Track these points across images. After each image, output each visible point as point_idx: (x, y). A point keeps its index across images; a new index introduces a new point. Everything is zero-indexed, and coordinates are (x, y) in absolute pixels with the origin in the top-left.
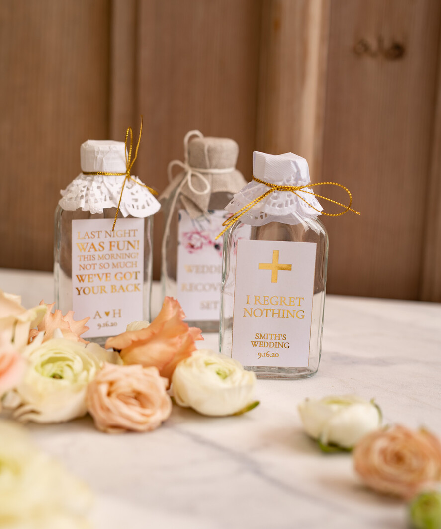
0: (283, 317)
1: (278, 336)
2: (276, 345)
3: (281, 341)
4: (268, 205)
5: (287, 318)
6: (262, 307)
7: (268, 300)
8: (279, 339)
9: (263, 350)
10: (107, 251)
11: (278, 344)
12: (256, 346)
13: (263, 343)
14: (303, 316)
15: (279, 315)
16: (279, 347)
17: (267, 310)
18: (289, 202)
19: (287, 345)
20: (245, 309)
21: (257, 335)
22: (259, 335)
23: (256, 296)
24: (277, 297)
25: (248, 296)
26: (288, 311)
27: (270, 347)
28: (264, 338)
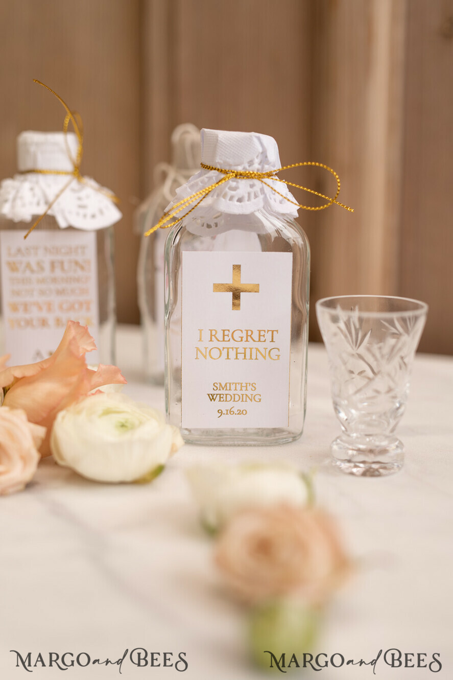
0: (251, 358)
1: (244, 385)
2: (242, 398)
3: (249, 393)
4: (223, 200)
5: (256, 359)
6: (221, 345)
7: (228, 336)
8: (246, 390)
9: (224, 406)
10: (47, 273)
11: (244, 396)
12: (214, 400)
13: (225, 395)
14: (278, 356)
15: (245, 356)
16: (246, 401)
17: (228, 349)
18: (252, 195)
19: (257, 398)
20: (198, 349)
21: (216, 384)
22: (219, 384)
23: (211, 331)
24: (242, 331)
25: (201, 331)
26: (257, 350)
27: (234, 401)
28: (225, 389)
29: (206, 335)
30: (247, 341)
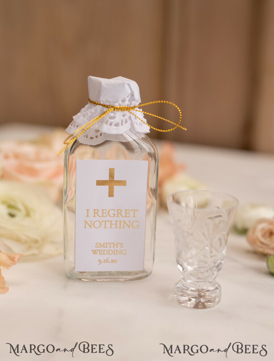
0: (120, 227)
1: (115, 244)
2: (114, 253)
3: (119, 249)
4: (105, 125)
5: (124, 228)
6: (101, 219)
7: (105, 213)
8: (117, 247)
9: (103, 257)
11: (116, 251)
12: (96, 254)
13: (103, 251)
14: (138, 226)
15: (116, 226)
16: (117, 254)
17: (105, 221)
18: (124, 122)
19: (124, 252)
20: (86, 222)
21: (97, 244)
22: (99, 244)
23: (95, 210)
24: (114, 210)
25: (88, 210)
26: (124, 222)
27: (109, 254)
28: (103, 247)
29: (91, 213)
30: (118, 216)
